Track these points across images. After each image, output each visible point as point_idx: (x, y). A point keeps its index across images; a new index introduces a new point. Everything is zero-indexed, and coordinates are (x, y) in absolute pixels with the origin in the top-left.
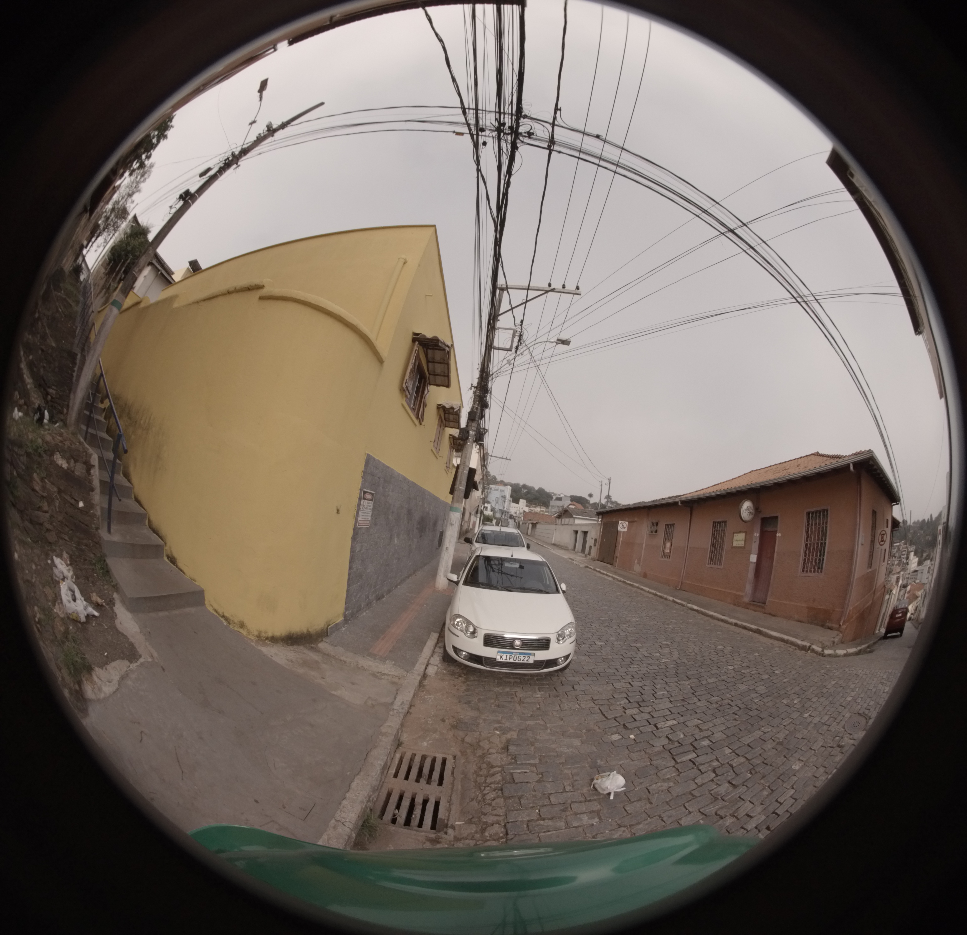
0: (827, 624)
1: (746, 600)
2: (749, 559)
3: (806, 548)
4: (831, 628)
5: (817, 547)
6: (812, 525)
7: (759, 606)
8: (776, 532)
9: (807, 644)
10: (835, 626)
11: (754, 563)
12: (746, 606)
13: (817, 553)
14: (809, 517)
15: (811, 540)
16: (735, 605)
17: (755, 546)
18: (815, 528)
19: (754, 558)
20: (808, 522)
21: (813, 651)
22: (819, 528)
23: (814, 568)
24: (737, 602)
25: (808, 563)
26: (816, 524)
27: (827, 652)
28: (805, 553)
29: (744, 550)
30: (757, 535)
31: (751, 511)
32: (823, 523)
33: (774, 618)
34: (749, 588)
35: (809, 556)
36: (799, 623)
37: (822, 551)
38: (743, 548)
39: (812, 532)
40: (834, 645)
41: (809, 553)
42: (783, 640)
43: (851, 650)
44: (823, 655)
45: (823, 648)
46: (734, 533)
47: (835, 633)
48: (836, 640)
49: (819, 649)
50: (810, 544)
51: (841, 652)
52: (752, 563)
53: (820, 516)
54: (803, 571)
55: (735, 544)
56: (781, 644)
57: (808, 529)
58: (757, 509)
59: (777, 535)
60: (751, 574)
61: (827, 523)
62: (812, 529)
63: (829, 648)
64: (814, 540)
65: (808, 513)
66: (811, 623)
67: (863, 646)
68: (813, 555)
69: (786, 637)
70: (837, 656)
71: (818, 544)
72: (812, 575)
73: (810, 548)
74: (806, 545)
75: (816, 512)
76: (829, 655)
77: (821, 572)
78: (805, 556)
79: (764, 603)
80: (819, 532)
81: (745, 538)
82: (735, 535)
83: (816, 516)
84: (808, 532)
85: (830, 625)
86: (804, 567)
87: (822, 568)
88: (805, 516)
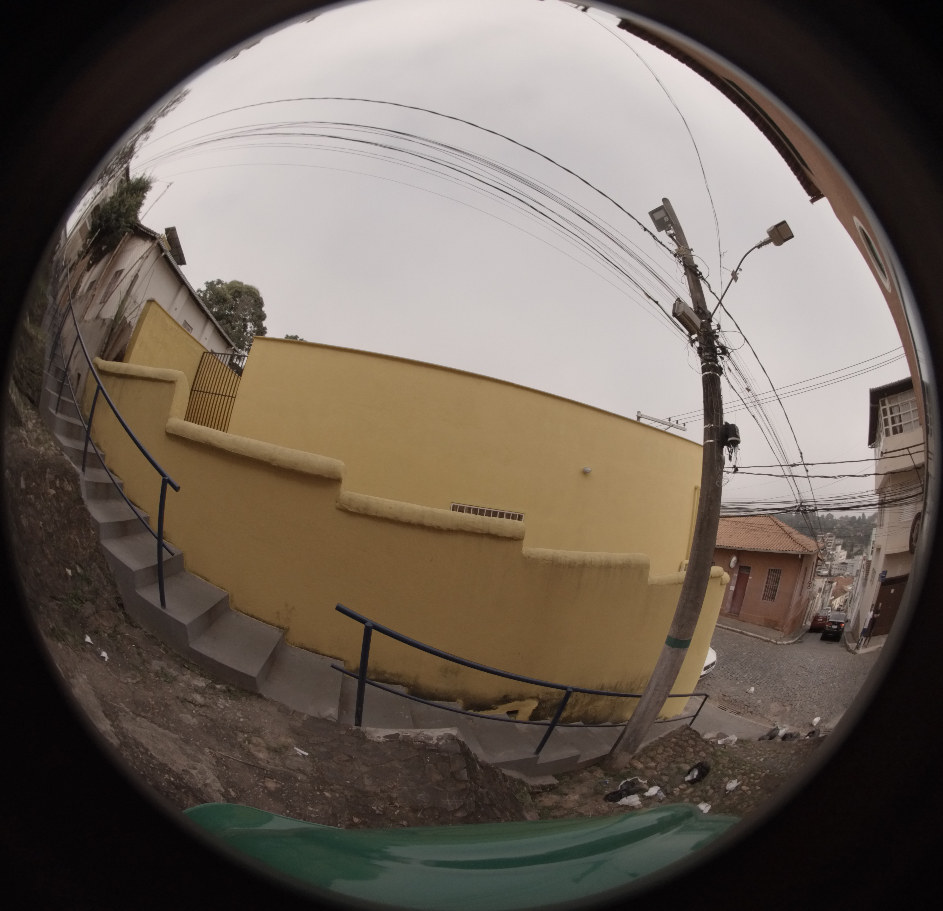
1: (726, 611)
2: (729, 589)
4: (778, 630)
5: (773, 588)
6: (771, 576)
7: (735, 616)
8: (748, 575)
9: (769, 639)
11: (733, 591)
12: (726, 615)
13: (772, 591)
14: (770, 572)
15: (769, 585)
17: (734, 581)
18: (773, 578)
19: (733, 588)
20: (769, 575)
21: (772, 642)
23: (770, 598)
25: (767, 595)
28: (765, 590)
30: (736, 576)
31: (736, 562)
32: (777, 577)
33: (746, 623)
34: (728, 605)
35: (767, 592)
37: (775, 590)
39: (770, 580)
40: (781, 639)
41: (768, 590)
43: (790, 642)
44: (777, 644)
51: (785, 642)
53: (776, 572)
54: (763, 599)
56: (755, 639)
59: (750, 578)
60: (730, 597)
61: (780, 576)
62: (770, 578)
63: (779, 641)
64: (771, 584)
66: (767, 626)
67: (796, 639)
68: (769, 592)
69: (757, 636)
70: (784, 645)
72: (768, 602)
73: (768, 588)
74: (766, 586)
75: (775, 570)
76: (780, 644)
77: (774, 601)
79: (738, 614)
80: (774, 580)
83: (774, 572)
84: (768, 579)
85: (777, 628)
86: (763, 597)
87: (774, 599)
88: (768, 570)
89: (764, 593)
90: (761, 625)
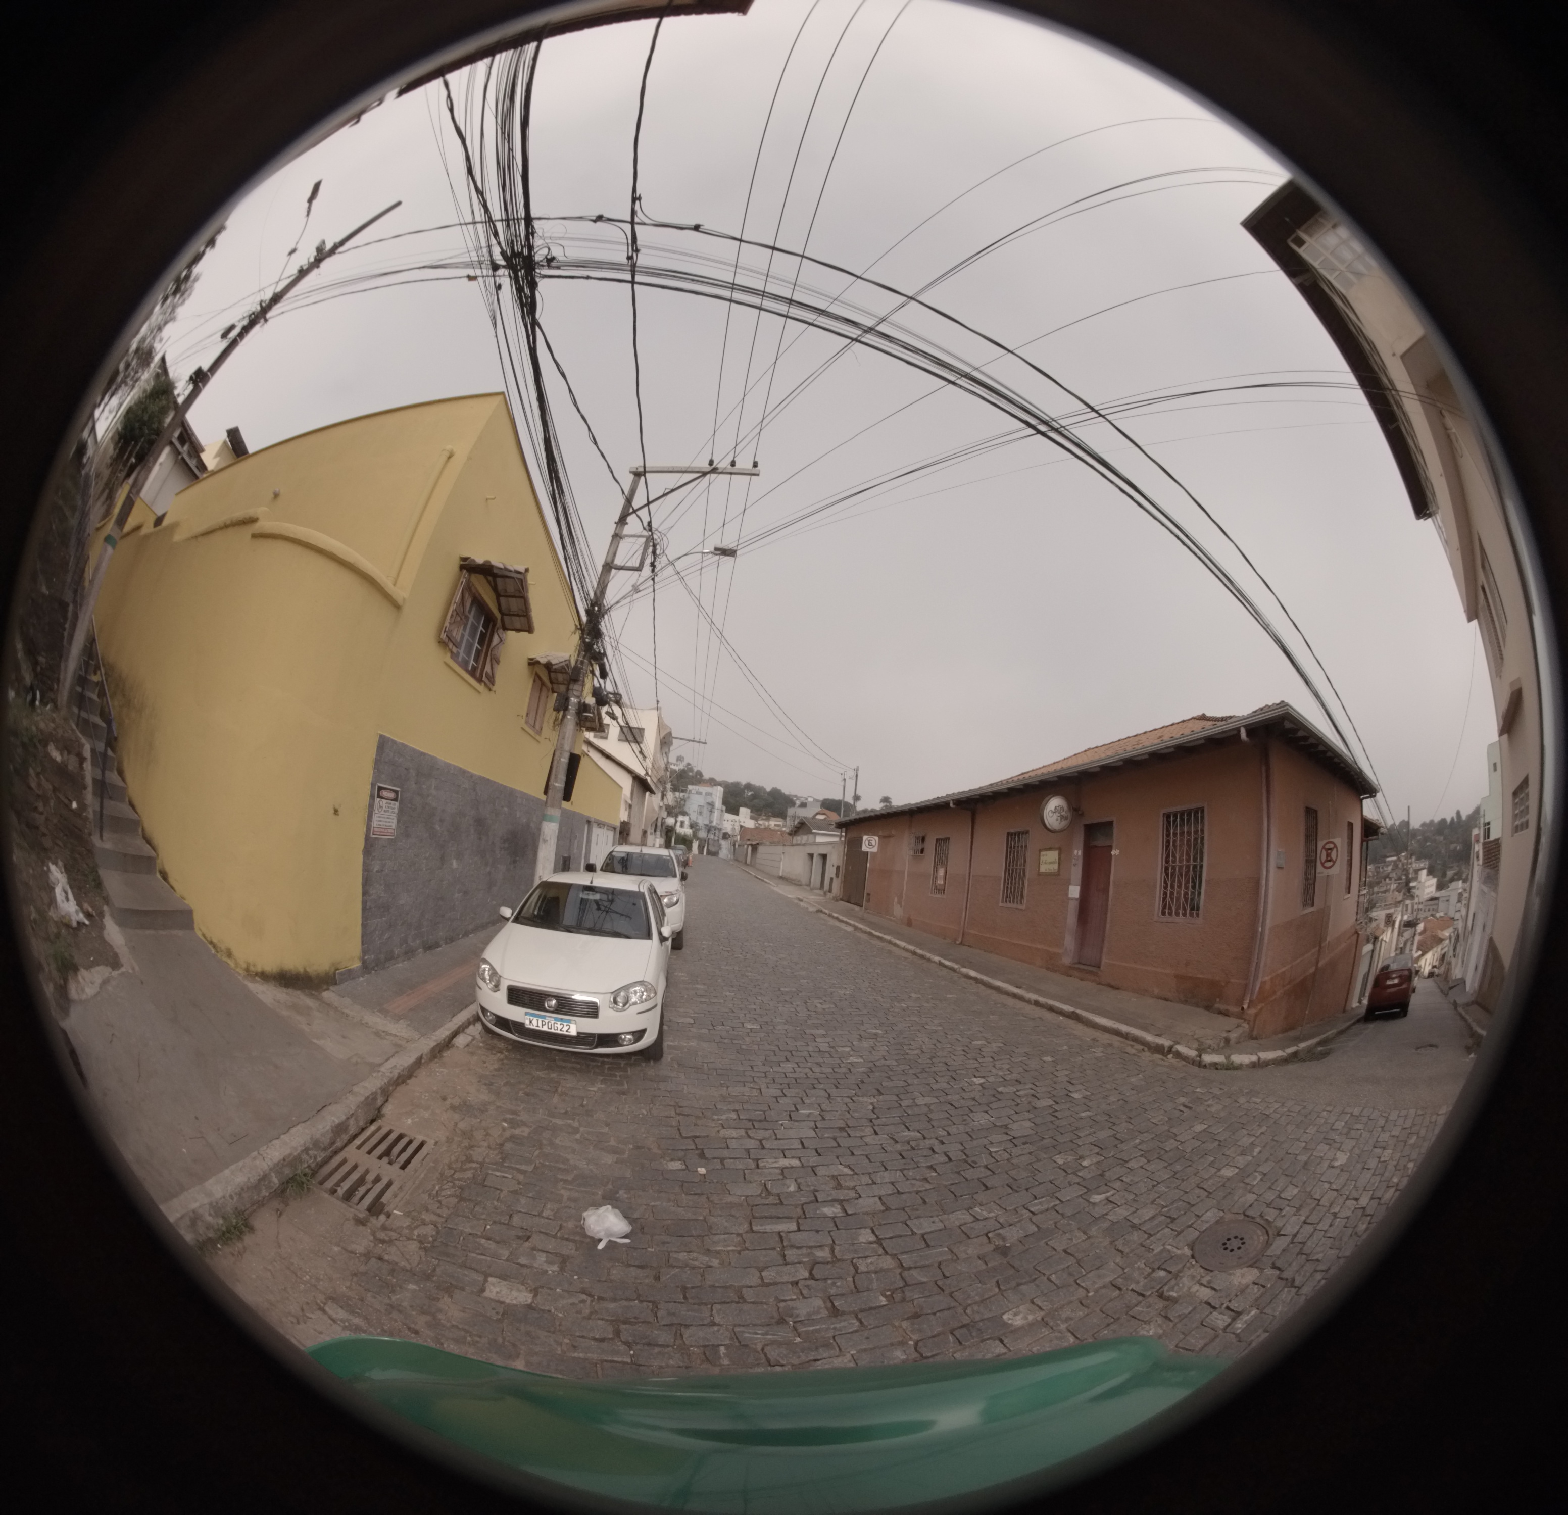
0: (1217, 1006)
1: (1067, 960)
2: (1067, 894)
3: (1167, 874)
4: (1225, 1014)
5: (1187, 872)
6: (1175, 835)
7: (1090, 972)
8: (1110, 848)
9: (1167, 1042)
10: (1233, 1009)
11: (1076, 899)
12: (1067, 971)
13: (1187, 882)
14: (1169, 822)
15: (1174, 862)
16: (1048, 969)
17: (1076, 872)
18: (1182, 840)
19: (1075, 891)
20: (1168, 830)
21: (1179, 1055)
22: (1188, 841)
23: (1184, 909)
24: (1052, 964)
25: (1172, 899)
26: (1182, 834)
27: (1209, 1058)
28: (1166, 883)
29: (1058, 879)
30: (1078, 853)
31: (1063, 813)
32: (1196, 832)
33: (1117, 991)
34: (1070, 942)
35: (1172, 887)
36: (1162, 1002)
37: (1196, 878)
38: (1057, 874)
39: (1175, 846)
40: (1226, 1045)
41: (1173, 882)
43: (1271, 1055)
44: (1199, 1064)
46: (1040, 851)
47: (1233, 1021)
48: (1234, 1035)
50: (1174, 868)
51: (1243, 1059)
52: (1072, 899)
53: (1189, 820)
54: (1163, 913)
55: (1043, 868)
57: (1168, 842)
58: (1076, 810)
59: (1113, 853)
60: (1072, 918)
61: (1202, 831)
62: (1175, 841)
63: (1218, 1051)
64: (1181, 860)
65: (1167, 816)
66: (1185, 1002)
68: (1180, 887)
70: (1232, 1067)
71: (1188, 867)
72: (1180, 919)
73: (1173, 874)
74: (1167, 869)
75: (1182, 813)
76: (1214, 1065)
77: (1198, 915)
78: (1166, 888)
79: (1099, 967)
80: (1189, 846)
81: (1060, 859)
82: (1042, 853)
83: (1182, 820)
84: (1168, 847)
85: (1222, 1007)
86: (1164, 907)
87: (1198, 909)
88: (1161, 820)
89: (1165, 894)
90: (1165, 999)
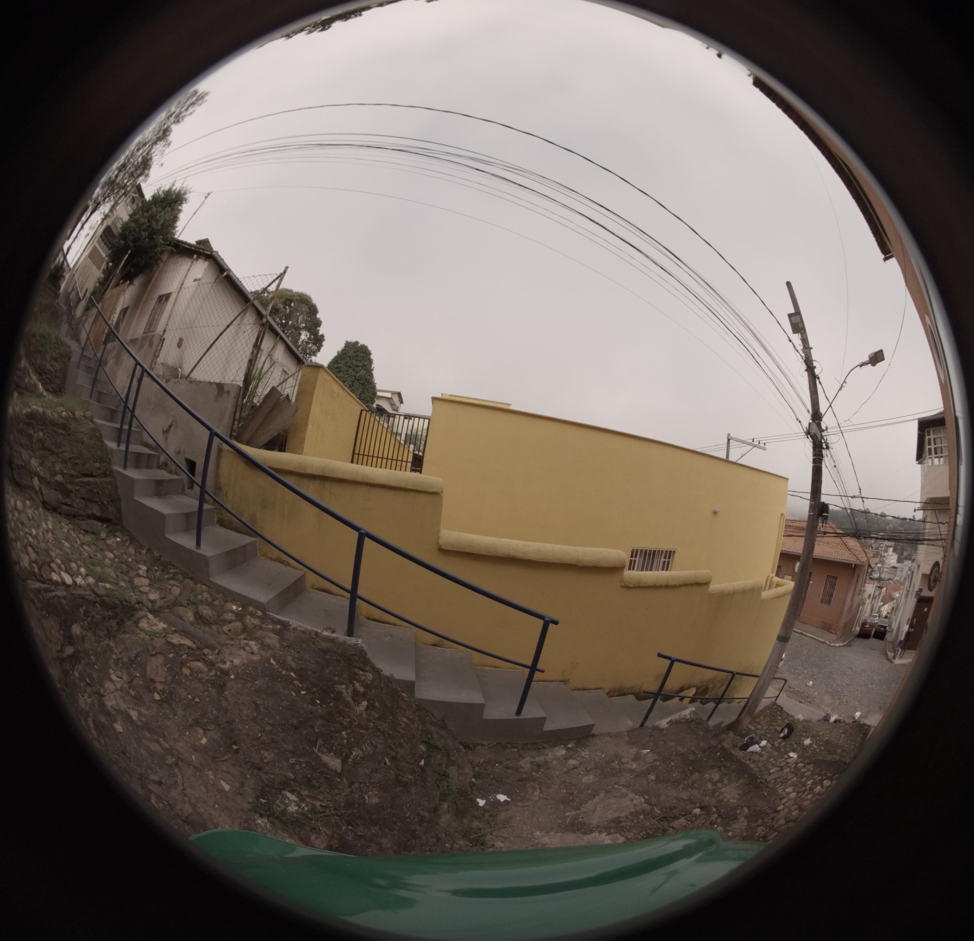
0: (830, 630)
4: (832, 633)
5: (829, 594)
6: (828, 582)
9: (823, 640)
10: (834, 632)
18: (830, 584)
20: (827, 580)
21: (826, 644)
23: (826, 603)
25: (824, 600)
26: (830, 582)
27: (832, 644)
32: (834, 582)
33: (805, 624)
35: (825, 597)
36: (818, 629)
37: (831, 596)
40: (834, 642)
41: (825, 595)
42: (813, 638)
43: (841, 644)
44: (830, 646)
45: (830, 642)
47: (833, 635)
48: (835, 639)
49: (828, 643)
51: (837, 645)
53: (833, 579)
54: (821, 603)
56: (813, 640)
57: (826, 584)
59: (810, 582)
62: (828, 584)
63: (833, 643)
64: (829, 589)
65: (829, 576)
66: (822, 629)
67: (846, 642)
68: (827, 596)
69: (814, 637)
70: (835, 647)
71: (830, 591)
72: (825, 606)
73: (825, 593)
75: (832, 577)
76: (833, 646)
78: (823, 596)
80: (831, 587)
87: (830, 604)
88: (826, 576)
